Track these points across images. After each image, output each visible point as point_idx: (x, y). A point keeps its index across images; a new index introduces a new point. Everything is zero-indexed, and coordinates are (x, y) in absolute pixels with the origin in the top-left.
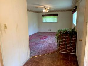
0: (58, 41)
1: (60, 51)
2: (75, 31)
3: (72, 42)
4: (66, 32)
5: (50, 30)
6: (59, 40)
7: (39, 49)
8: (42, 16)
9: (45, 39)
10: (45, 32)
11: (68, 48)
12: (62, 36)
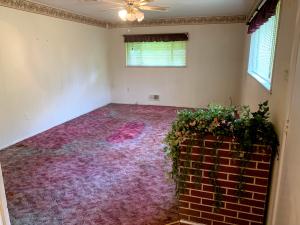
0: (175, 166)
1: (186, 219)
2: (269, 120)
3: (251, 180)
4: (217, 129)
5: (156, 97)
6: (182, 164)
7: (84, 203)
8: (123, 39)
9: (131, 137)
10: (136, 106)
11: (229, 206)
12: (200, 143)
